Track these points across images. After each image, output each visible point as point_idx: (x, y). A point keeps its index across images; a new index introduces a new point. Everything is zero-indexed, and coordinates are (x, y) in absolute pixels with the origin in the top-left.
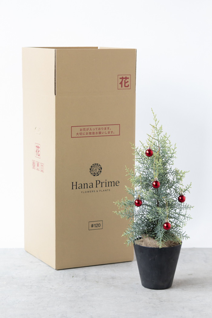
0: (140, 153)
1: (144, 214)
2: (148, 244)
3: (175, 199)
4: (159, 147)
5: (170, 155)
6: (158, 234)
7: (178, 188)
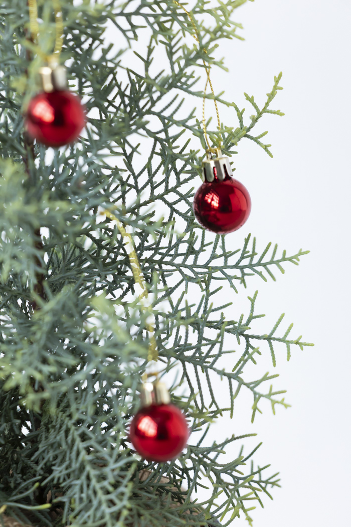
3: (160, 210)
6: (77, 489)
7: (191, 123)
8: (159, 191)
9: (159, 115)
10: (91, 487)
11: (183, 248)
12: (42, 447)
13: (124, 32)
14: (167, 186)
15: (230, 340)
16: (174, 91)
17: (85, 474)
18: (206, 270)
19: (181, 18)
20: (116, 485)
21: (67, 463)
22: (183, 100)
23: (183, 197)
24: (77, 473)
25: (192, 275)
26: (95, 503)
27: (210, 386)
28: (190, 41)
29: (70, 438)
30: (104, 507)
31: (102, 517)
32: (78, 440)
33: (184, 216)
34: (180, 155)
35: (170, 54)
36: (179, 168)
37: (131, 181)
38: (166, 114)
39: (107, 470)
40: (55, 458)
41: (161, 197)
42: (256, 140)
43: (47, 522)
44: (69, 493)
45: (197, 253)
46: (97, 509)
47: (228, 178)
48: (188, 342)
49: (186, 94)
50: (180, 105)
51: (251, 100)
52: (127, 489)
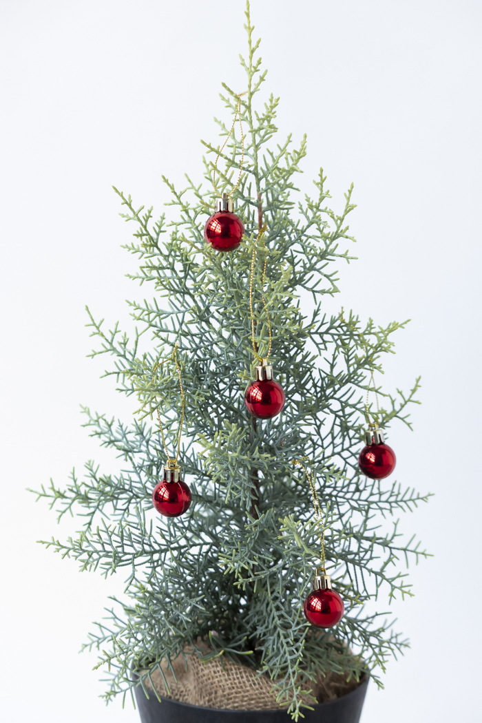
0: (164, 239)
1: (191, 546)
2: (220, 693)
3: (338, 462)
4: (259, 207)
5: (320, 245)
6: (271, 642)
7: (358, 406)
8: (338, 449)
9: (338, 399)
10: (280, 641)
11: (353, 487)
12: (251, 613)
13: (317, 345)
14: (343, 447)
15: (378, 549)
16: (349, 385)
17: (277, 632)
18: (366, 503)
19: (356, 338)
20: (296, 640)
21: (266, 624)
22: (355, 391)
23: (353, 455)
24: (271, 632)
25: (356, 506)
26: (282, 652)
27: (363, 579)
28: (361, 353)
29: (269, 608)
30: (287, 654)
31: (285, 662)
32: (274, 610)
33: (354, 467)
34: (352, 427)
35: (347, 361)
36: (351, 435)
37: (319, 442)
38: (343, 399)
39: (290, 631)
40: (259, 621)
41: (339, 454)
42: (402, 419)
43: (253, 662)
44: (266, 645)
45: (361, 492)
46: (283, 656)
47: (382, 443)
48: (351, 550)
49: (357, 387)
50: (352, 394)
51: (400, 393)
52: (301, 644)
